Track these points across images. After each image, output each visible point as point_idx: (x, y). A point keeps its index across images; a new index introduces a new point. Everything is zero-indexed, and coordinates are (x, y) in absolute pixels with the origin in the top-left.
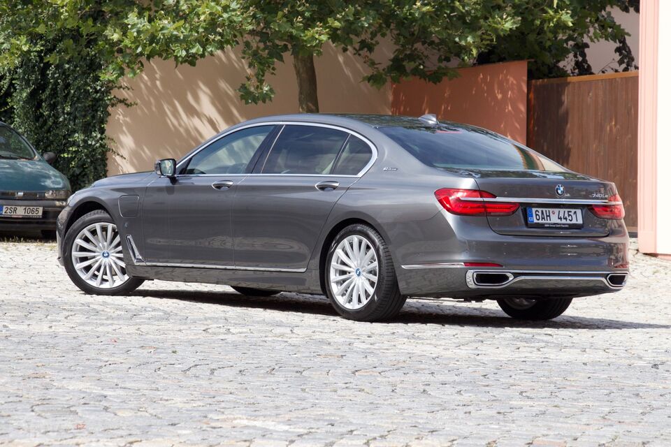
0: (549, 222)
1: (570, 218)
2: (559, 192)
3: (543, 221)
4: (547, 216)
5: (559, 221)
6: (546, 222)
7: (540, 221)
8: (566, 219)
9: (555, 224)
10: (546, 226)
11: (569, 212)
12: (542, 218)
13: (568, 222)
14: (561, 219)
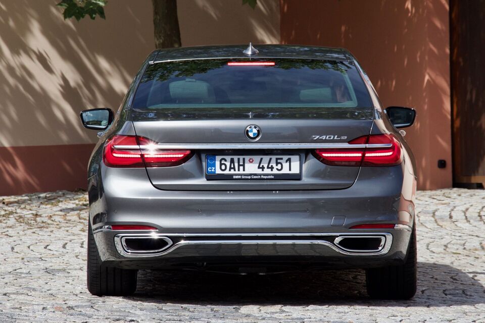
0: (241, 172)
1: (279, 167)
2: (251, 134)
3: (232, 172)
4: (239, 165)
5: (260, 171)
6: (237, 172)
7: (227, 172)
8: (272, 168)
9: (251, 175)
10: (234, 177)
11: (277, 159)
12: (231, 168)
13: (275, 171)
14: (263, 168)
